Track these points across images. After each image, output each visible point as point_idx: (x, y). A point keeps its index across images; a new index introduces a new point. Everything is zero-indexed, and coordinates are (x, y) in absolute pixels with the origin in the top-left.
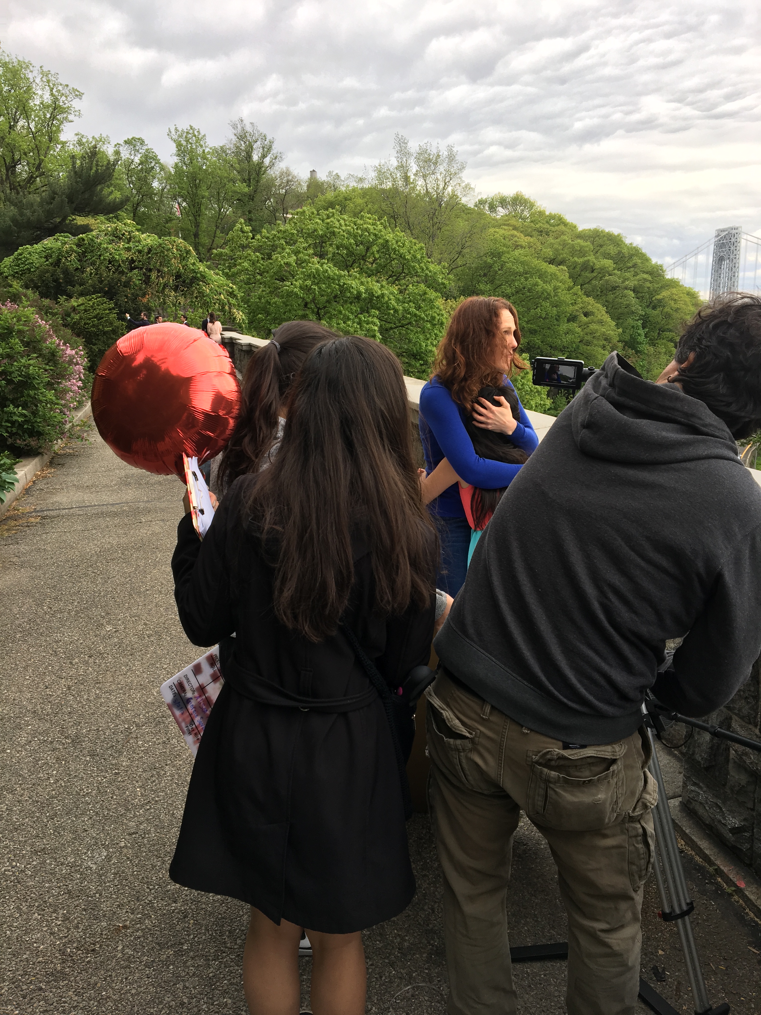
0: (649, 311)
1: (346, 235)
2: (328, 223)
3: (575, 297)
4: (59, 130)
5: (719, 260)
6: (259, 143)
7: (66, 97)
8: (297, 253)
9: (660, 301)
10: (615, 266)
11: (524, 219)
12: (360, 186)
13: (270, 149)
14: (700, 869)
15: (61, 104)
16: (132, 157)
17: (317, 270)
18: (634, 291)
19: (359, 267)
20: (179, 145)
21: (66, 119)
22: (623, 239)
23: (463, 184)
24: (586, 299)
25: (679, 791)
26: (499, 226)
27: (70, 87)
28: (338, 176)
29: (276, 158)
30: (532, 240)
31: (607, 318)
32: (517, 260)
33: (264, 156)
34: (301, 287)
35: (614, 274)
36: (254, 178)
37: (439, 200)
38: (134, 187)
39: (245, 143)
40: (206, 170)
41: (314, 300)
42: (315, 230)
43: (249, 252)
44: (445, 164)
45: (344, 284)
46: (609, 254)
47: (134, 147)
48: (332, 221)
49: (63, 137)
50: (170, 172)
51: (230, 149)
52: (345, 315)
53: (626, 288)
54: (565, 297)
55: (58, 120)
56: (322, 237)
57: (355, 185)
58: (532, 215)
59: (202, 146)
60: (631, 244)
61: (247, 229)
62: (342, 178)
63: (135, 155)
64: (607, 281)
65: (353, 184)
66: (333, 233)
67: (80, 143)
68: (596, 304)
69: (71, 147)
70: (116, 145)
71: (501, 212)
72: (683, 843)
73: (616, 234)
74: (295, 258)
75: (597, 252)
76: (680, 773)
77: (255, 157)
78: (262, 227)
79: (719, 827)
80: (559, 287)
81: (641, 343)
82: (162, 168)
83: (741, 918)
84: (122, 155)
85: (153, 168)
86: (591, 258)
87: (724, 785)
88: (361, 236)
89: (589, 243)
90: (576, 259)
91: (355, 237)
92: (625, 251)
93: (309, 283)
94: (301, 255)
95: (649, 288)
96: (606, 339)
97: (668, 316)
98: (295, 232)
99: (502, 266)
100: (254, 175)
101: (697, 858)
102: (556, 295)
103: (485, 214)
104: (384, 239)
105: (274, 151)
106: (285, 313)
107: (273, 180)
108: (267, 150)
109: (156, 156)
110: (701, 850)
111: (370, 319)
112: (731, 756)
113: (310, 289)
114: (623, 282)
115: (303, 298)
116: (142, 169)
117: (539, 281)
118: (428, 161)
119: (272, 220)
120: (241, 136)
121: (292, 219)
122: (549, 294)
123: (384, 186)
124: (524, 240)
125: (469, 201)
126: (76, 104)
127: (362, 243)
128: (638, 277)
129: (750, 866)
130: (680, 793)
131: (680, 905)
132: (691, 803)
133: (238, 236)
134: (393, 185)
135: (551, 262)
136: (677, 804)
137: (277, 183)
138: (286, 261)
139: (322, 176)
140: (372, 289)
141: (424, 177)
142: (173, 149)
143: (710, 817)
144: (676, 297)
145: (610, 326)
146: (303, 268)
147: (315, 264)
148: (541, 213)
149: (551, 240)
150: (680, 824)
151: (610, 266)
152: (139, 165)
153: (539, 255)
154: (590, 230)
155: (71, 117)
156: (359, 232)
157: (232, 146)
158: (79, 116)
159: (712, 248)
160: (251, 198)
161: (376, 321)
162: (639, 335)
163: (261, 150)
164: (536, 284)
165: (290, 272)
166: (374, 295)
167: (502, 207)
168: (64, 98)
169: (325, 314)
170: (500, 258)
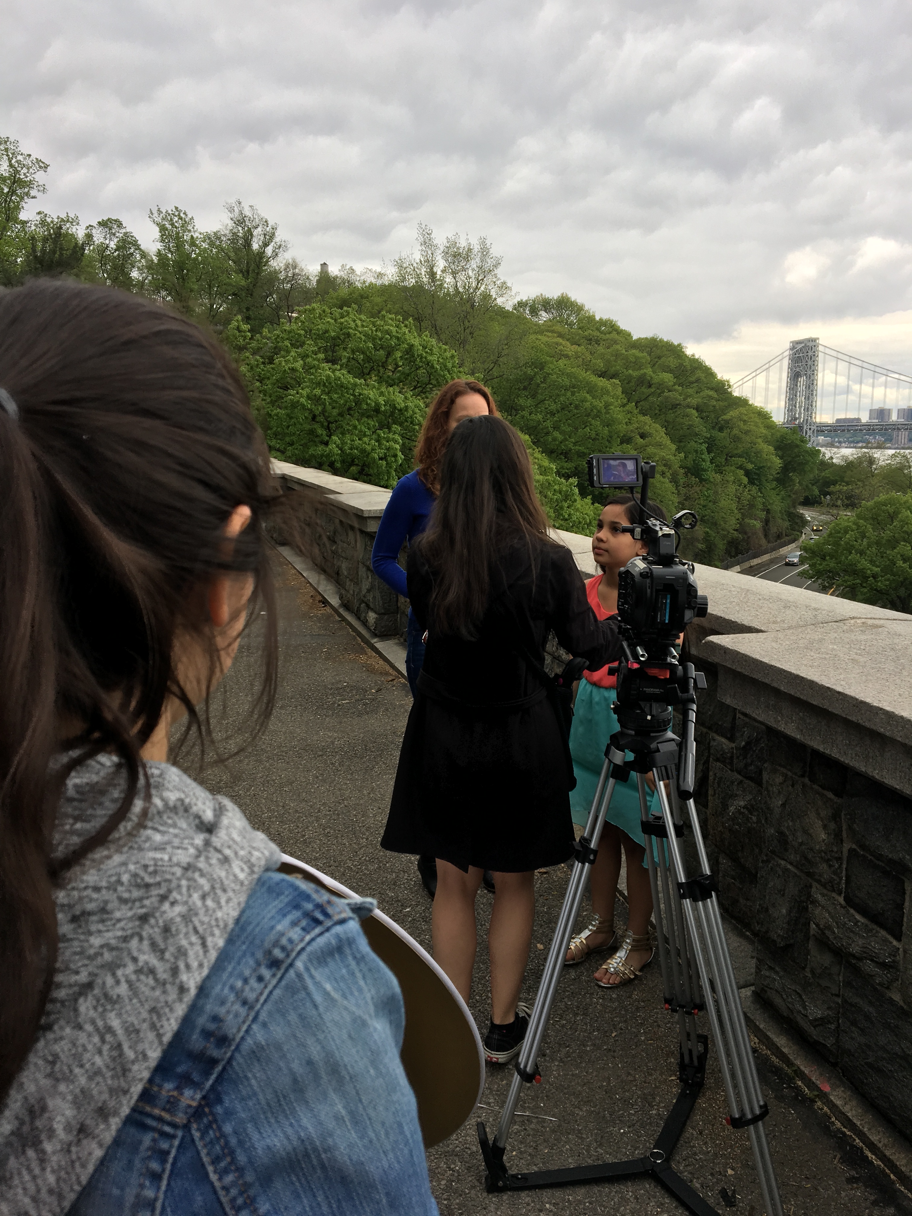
0: (716, 433)
1: (363, 338)
2: (342, 323)
3: (629, 416)
4: (18, 208)
5: (794, 377)
6: (259, 229)
7: (28, 169)
8: (304, 357)
9: (727, 422)
10: (675, 380)
11: (571, 325)
12: (379, 282)
13: (272, 236)
14: (777, 1071)
15: (22, 177)
16: (107, 242)
17: (328, 377)
18: (697, 409)
19: (378, 376)
20: (162, 228)
21: (27, 194)
22: (683, 350)
23: (498, 282)
24: (642, 418)
25: (751, 978)
26: (541, 332)
27: (33, 157)
28: (352, 270)
29: (280, 247)
30: (579, 349)
31: (666, 441)
32: (563, 373)
33: (266, 245)
34: (308, 397)
35: (675, 390)
36: (254, 270)
37: (470, 301)
38: (108, 278)
39: (243, 229)
40: (196, 259)
41: (324, 411)
42: (327, 331)
43: (247, 354)
44: (478, 260)
45: (360, 394)
46: (669, 367)
47: (110, 229)
48: (346, 321)
49: (23, 216)
50: (152, 261)
51: (225, 235)
52: (361, 431)
53: (689, 407)
54: (618, 414)
55: (18, 196)
56: (334, 338)
57: (374, 281)
58: (580, 321)
59: (189, 231)
60: (693, 355)
61: (245, 327)
62: (358, 273)
63: (111, 240)
64: (667, 398)
65: (370, 279)
66: (348, 335)
67: (43, 223)
68: (653, 425)
69: (33, 228)
70: (88, 227)
71: (544, 316)
72: (756, 1040)
73: (676, 343)
74: (301, 362)
75: (654, 365)
76: (752, 957)
77: (255, 246)
78: (263, 327)
79: (799, 1019)
80: (611, 404)
81: (705, 470)
82: (144, 255)
83: (826, 1129)
84: (95, 239)
85: (132, 254)
86: (649, 371)
87: (804, 968)
88: (381, 339)
89: (645, 354)
90: (630, 371)
91: (374, 339)
92: (686, 363)
93: (317, 391)
94: (309, 360)
95: (714, 406)
96: (665, 465)
97: (736, 439)
98: (302, 332)
99: (545, 378)
100: (253, 266)
101: (774, 1058)
102: (607, 413)
103: (526, 319)
104: (408, 344)
105: (277, 239)
106: (288, 427)
107: (276, 272)
108: (269, 238)
109: (136, 241)
110: (778, 1048)
111: (391, 435)
112: (812, 932)
113: (319, 398)
114: (684, 399)
115: (311, 410)
116: (119, 255)
117: (588, 396)
118: (456, 255)
119: (275, 319)
120: (238, 221)
121: (297, 318)
122: (599, 411)
123: (406, 284)
124: (571, 349)
125: (507, 302)
126: (40, 177)
127: (382, 348)
128: (701, 394)
129: (834, 1065)
130: (752, 981)
131: (752, 1109)
132: (766, 992)
133: (234, 336)
134: (416, 282)
135: (602, 375)
136: (749, 993)
137: (282, 276)
138: (290, 365)
139: (334, 270)
140: (394, 400)
141: (454, 273)
142: (156, 232)
143: (788, 1007)
144: (745, 418)
145: (670, 449)
146: (312, 374)
147: (326, 371)
148: (591, 319)
149: (601, 349)
150: (752, 1018)
151: (670, 381)
152: (116, 250)
153: (587, 365)
154: (646, 338)
155: (33, 193)
156: (379, 334)
157: (228, 232)
158: (44, 191)
159: (786, 362)
160: (250, 292)
161: (397, 437)
162: (703, 460)
163: (262, 238)
164: (584, 400)
165: (295, 379)
166: (395, 408)
167: (546, 311)
168: (25, 170)
169: (337, 428)
170: (542, 369)
